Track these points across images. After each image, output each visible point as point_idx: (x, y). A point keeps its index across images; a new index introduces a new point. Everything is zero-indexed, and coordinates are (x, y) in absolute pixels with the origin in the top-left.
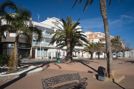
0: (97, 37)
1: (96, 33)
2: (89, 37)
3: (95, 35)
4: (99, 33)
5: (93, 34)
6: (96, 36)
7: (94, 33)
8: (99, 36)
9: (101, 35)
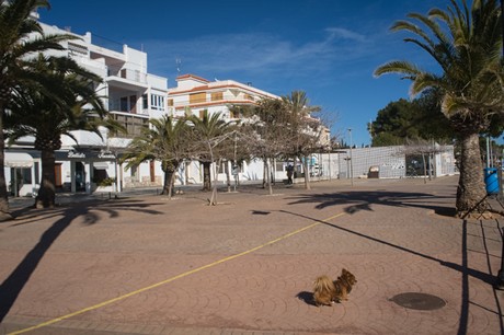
0: (222, 98)
1: (218, 83)
2: (191, 102)
3: (212, 94)
4: (230, 82)
5: (206, 88)
6: (218, 96)
7: (210, 85)
8: (228, 95)
9: (236, 93)
